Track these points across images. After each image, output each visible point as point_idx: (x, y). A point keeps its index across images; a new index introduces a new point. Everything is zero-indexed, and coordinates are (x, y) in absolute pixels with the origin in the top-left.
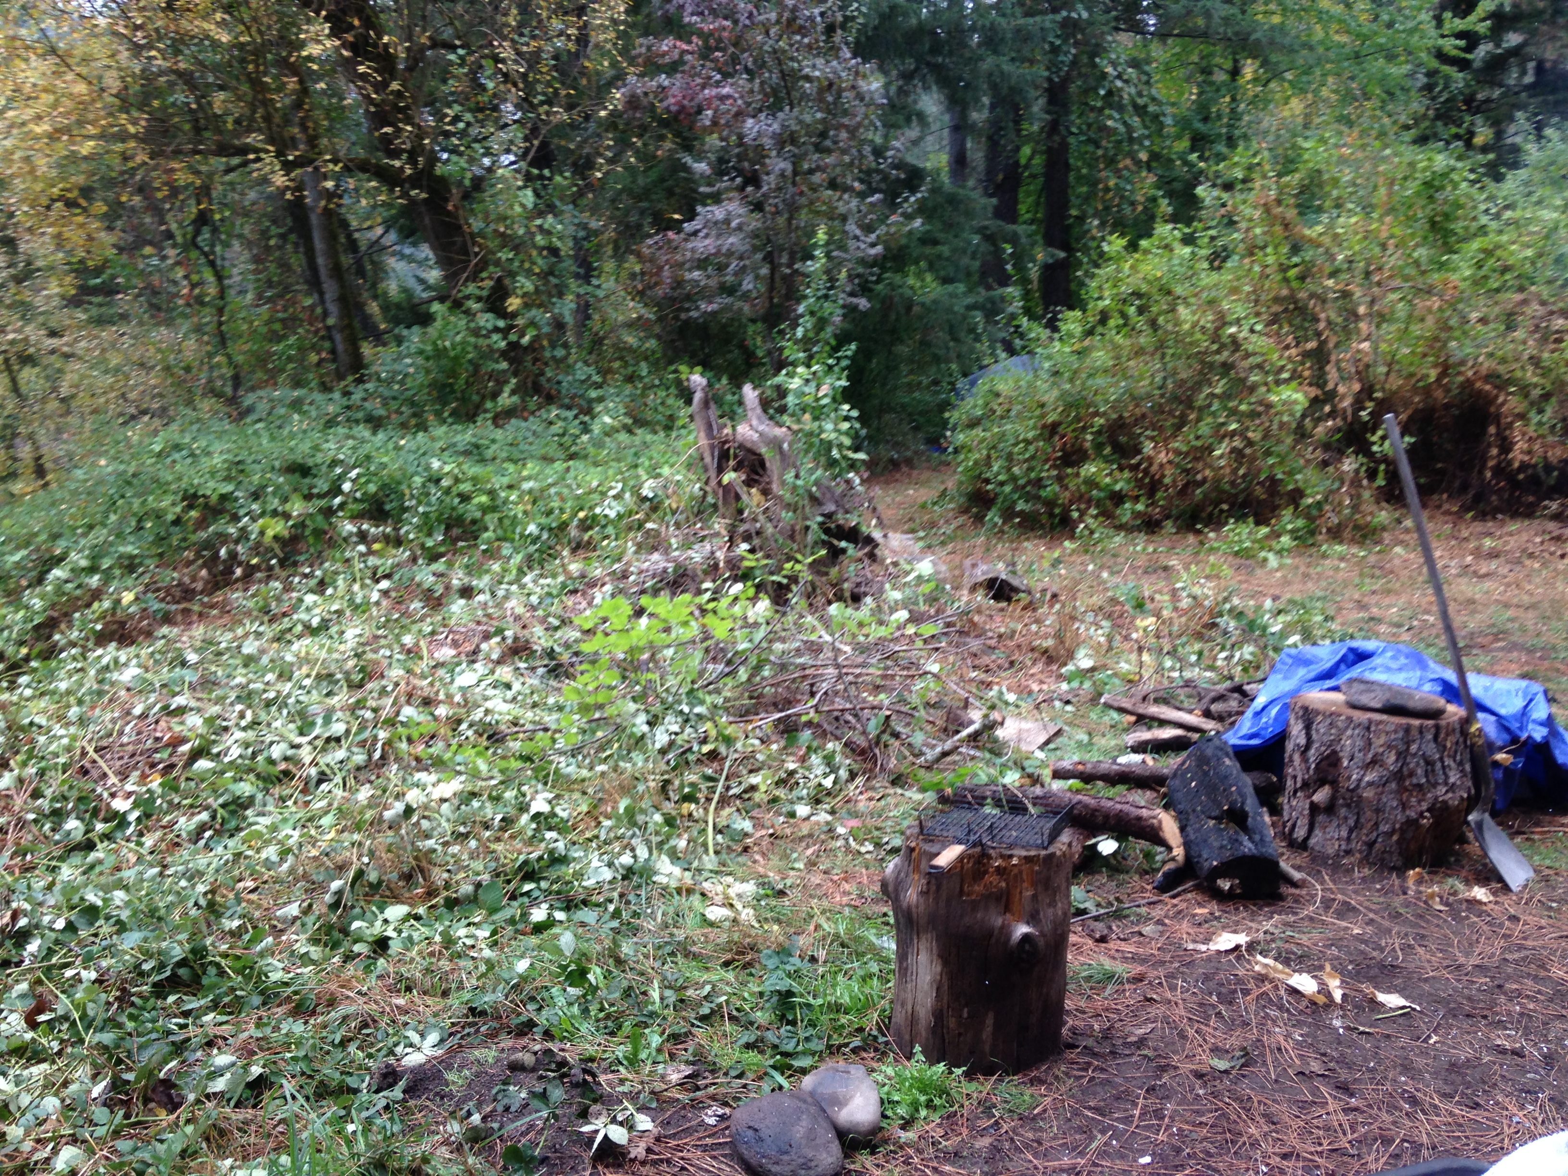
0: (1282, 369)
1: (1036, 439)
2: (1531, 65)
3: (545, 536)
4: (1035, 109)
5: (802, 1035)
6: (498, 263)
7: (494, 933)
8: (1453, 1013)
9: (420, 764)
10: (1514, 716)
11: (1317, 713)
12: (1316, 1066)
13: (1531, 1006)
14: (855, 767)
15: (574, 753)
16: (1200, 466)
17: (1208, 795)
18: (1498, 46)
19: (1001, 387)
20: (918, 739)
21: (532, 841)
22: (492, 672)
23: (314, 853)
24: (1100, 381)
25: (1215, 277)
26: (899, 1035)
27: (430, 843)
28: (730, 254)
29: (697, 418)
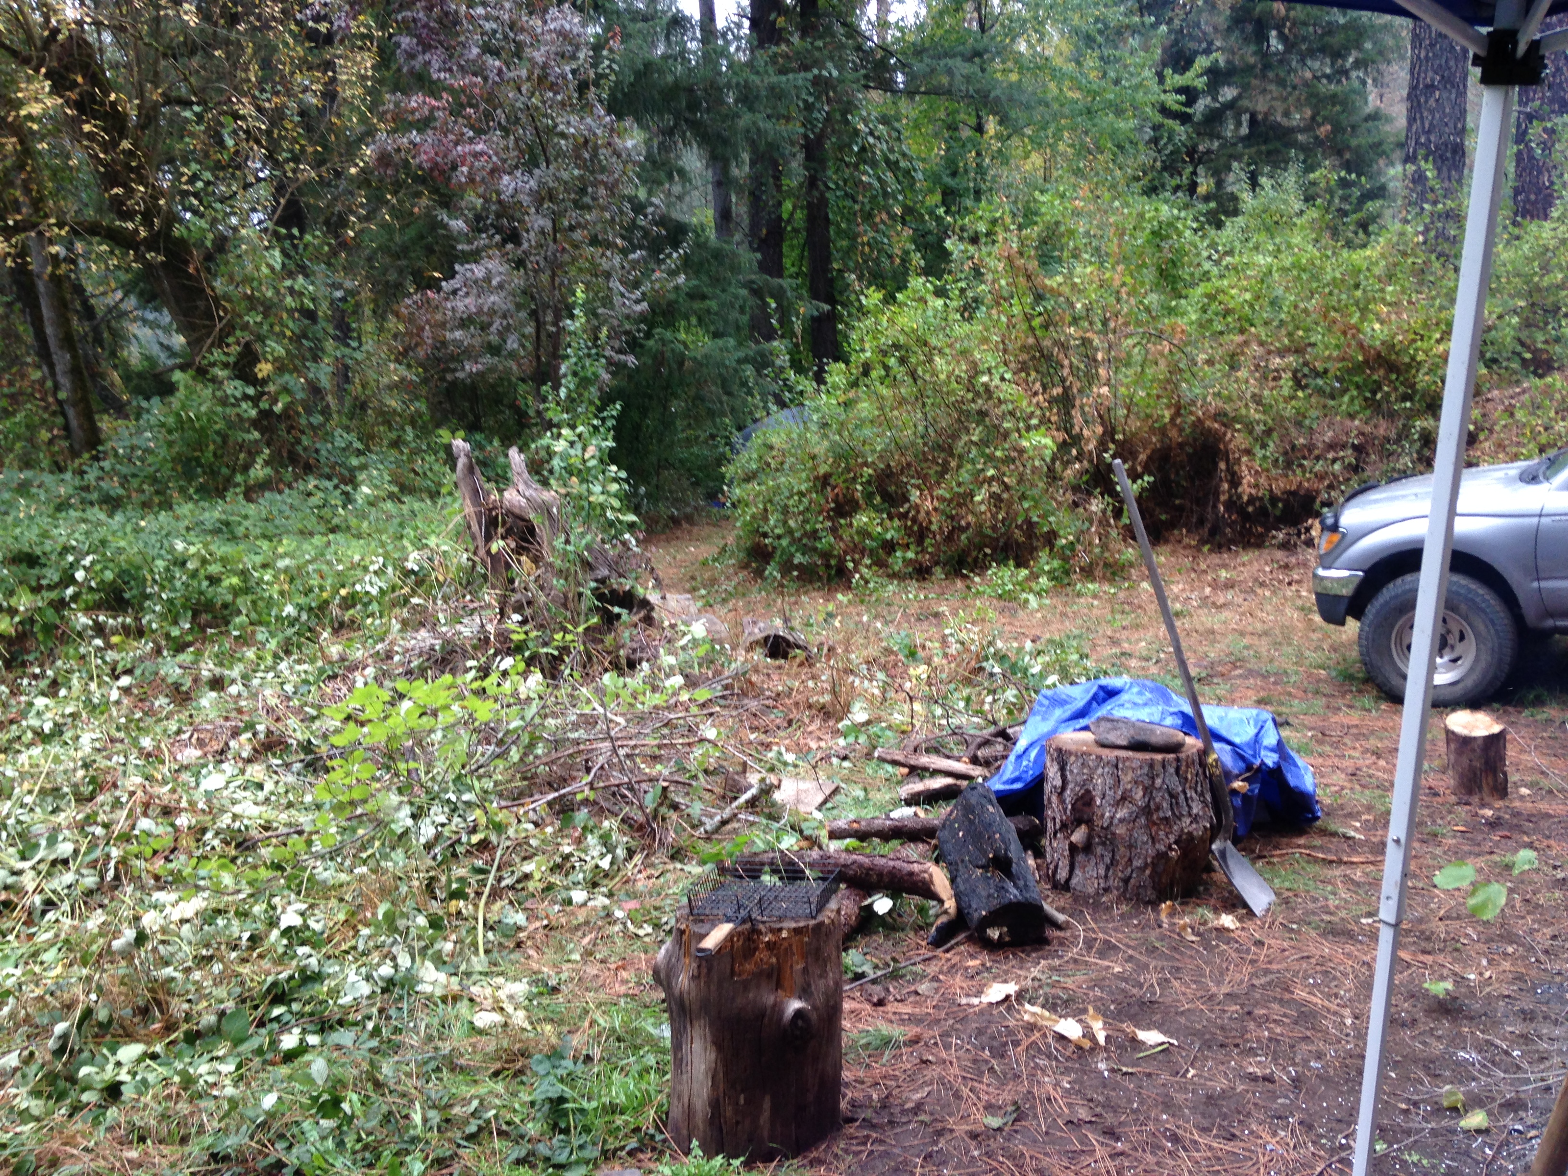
0: (1031, 415)
1: (809, 491)
2: (1245, 118)
3: (304, 617)
4: (794, 165)
5: (576, 1142)
6: (245, 327)
7: (239, 1066)
8: (1207, 1045)
9: (160, 882)
10: (1248, 744)
11: (1070, 753)
12: (1083, 1114)
13: (1278, 1030)
14: (633, 844)
15: (333, 854)
16: (963, 511)
17: (974, 844)
18: (1215, 99)
19: (774, 440)
20: (696, 809)
21: (280, 960)
22: (243, 772)
23: (38, 992)
24: (867, 432)
25: (967, 327)
26: (676, 1130)
27: (169, 971)
28: (492, 312)
29: (462, 485)
